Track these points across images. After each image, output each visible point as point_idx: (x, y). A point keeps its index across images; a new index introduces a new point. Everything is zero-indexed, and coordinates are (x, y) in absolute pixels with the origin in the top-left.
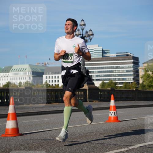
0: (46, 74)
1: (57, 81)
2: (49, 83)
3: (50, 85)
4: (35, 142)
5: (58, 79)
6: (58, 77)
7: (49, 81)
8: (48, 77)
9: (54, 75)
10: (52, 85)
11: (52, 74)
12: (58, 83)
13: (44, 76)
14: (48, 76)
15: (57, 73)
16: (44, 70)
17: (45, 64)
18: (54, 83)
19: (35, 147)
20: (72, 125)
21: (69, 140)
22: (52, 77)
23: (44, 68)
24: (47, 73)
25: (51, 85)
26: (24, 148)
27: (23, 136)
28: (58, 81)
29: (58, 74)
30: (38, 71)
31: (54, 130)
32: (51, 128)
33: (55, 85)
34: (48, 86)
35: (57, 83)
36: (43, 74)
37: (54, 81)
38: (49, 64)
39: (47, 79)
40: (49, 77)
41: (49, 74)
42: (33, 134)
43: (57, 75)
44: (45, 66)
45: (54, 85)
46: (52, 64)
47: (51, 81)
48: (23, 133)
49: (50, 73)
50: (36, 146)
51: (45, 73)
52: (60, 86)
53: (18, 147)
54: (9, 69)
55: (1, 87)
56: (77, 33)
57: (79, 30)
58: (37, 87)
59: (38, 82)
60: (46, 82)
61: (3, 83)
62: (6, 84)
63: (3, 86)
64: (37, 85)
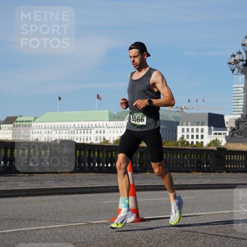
0: (183, 125)
1: (200, 137)
2: (187, 140)
3: (188, 142)
4: (165, 234)
5: (202, 134)
6: (202, 131)
7: (188, 136)
8: (185, 130)
9: (195, 127)
10: (192, 142)
11: (193, 125)
12: (202, 140)
13: (179, 128)
14: (185, 128)
15: (201, 123)
16: (179, 117)
17: (182, 109)
18: (195, 140)
19: (164, 241)
20: (226, 210)
21: (222, 234)
22: (193, 130)
23: (179, 115)
24: (184, 123)
25: (190, 143)
26: (147, 241)
27: (145, 222)
28: (202, 137)
29: (202, 125)
30: (170, 120)
31: (196, 217)
32: (190, 213)
33: (197, 142)
34: (186, 144)
35: (200, 140)
36: (178, 124)
37: (195, 137)
38: (187, 109)
39: (183, 134)
40: (188, 130)
41: (187, 125)
42: (161, 220)
43: (200, 127)
44: (181, 112)
45: (195, 143)
46: (193, 108)
47: (190, 137)
48: (145, 218)
49: (189, 123)
50: (167, 240)
51: (180, 123)
52: (205, 144)
53: (137, 239)
54: (124, 116)
55: (111, 143)
56: (237, 57)
57: (240, 53)
58: (168, 146)
59: (169, 138)
60: (183, 137)
61: (114, 137)
62: (119, 138)
63: (114, 141)
64: (168, 142)
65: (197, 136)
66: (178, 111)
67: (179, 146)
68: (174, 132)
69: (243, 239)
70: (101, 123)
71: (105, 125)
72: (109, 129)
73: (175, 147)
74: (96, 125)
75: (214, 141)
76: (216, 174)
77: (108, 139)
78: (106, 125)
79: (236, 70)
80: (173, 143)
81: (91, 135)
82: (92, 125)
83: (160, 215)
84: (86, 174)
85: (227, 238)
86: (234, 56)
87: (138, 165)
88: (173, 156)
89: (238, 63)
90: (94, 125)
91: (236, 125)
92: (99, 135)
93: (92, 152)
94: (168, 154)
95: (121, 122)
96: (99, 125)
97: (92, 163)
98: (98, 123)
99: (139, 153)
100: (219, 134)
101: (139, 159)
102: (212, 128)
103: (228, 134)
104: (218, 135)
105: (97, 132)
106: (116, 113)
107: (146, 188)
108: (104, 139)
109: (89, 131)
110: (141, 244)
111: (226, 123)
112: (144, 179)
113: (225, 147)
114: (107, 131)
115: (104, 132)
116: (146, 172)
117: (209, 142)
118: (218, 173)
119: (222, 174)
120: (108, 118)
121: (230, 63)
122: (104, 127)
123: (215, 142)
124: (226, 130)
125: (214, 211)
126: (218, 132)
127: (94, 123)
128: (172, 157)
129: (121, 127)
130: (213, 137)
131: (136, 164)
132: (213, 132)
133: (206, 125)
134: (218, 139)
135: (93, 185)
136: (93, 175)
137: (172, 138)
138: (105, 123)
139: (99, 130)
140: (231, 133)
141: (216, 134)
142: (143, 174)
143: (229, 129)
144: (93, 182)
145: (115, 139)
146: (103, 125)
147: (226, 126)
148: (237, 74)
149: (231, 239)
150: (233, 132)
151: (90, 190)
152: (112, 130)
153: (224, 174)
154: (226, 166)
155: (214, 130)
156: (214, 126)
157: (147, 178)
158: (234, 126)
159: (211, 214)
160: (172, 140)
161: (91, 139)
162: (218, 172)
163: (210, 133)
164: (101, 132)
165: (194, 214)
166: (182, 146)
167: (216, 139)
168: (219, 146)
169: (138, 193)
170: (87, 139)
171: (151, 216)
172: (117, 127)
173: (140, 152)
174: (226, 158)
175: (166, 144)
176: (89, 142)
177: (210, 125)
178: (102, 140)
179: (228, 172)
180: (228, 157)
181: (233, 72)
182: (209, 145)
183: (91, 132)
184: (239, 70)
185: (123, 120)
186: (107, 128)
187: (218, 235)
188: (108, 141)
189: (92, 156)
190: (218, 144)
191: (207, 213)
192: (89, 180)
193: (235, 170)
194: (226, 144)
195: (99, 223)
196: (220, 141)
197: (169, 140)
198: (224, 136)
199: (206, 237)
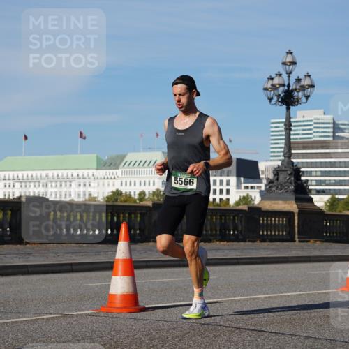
1: (225, 192)
4: (174, 328)
5: (228, 187)
6: (228, 183)
9: (218, 179)
10: (214, 199)
11: (215, 176)
12: (228, 197)
15: (226, 173)
19: (173, 339)
20: (260, 294)
21: (253, 328)
25: (211, 200)
26: (149, 339)
27: (147, 313)
28: (228, 191)
29: (228, 176)
33: (221, 199)
35: (224, 197)
37: (218, 192)
42: (172, 309)
43: (225, 179)
45: (218, 201)
48: (147, 306)
52: (232, 202)
53: (135, 337)
54: (118, 162)
56: (276, 81)
57: (280, 75)
61: (103, 193)
65: (221, 191)
69: (283, 334)
71: (91, 175)
75: (244, 197)
76: (247, 243)
77: (96, 195)
78: (93, 175)
79: (275, 98)
82: (72, 176)
83: (168, 302)
85: (260, 333)
86: (272, 79)
87: (138, 232)
89: (277, 89)
91: (275, 175)
92: (82, 189)
95: (115, 171)
96: (83, 175)
98: (81, 172)
99: (139, 215)
100: (252, 188)
101: (139, 223)
102: (242, 179)
103: (263, 188)
104: (250, 190)
105: (80, 185)
106: (106, 158)
108: (90, 195)
110: (141, 343)
111: (260, 172)
112: (146, 252)
113: (260, 206)
115: (89, 185)
116: (149, 241)
117: (237, 199)
118: (250, 243)
119: (255, 243)
120: (95, 166)
121: (266, 89)
122: (89, 178)
123: (246, 199)
124: (261, 183)
125: (244, 295)
126: (250, 185)
127: (75, 173)
130: (243, 193)
131: (135, 230)
132: (243, 185)
133: (233, 176)
134: (250, 194)
135: (73, 260)
138: (91, 172)
139: (82, 181)
140: (268, 187)
141: (247, 188)
142: (145, 244)
143: (265, 181)
144: (74, 256)
145: (106, 195)
146: (88, 175)
147: (261, 176)
148: (275, 104)
149: (266, 334)
150: (271, 185)
151: (70, 267)
152: (101, 182)
153: (258, 243)
154: (261, 233)
155: (244, 183)
156: (244, 177)
157: (151, 251)
158: (271, 176)
159: (239, 300)
162: (249, 241)
163: (238, 186)
164: (85, 185)
165: (215, 300)
167: (248, 195)
168: (251, 205)
169: (137, 272)
172: (108, 178)
173: (141, 214)
174: (261, 222)
177: (238, 175)
178: (87, 197)
179: (263, 240)
180: (263, 220)
181: (270, 101)
182: (238, 203)
184: (278, 99)
185: (117, 168)
186: (95, 179)
187: (248, 329)
190: (250, 202)
191: (233, 299)
192: (68, 253)
193: (273, 237)
194: (260, 202)
195: (81, 315)
196: (253, 198)
198: (258, 190)
199: (231, 331)
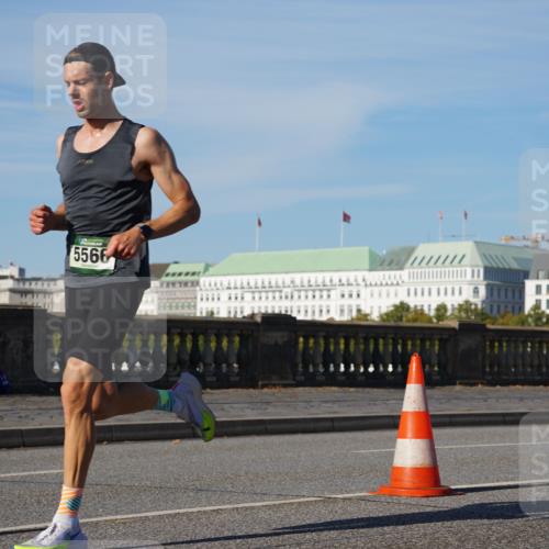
0: (538, 278)
8: (544, 290)
13: (530, 285)
14: (544, 283)
16: (530, 261)
17: (535, 241)
19: (498, 540)
23: (529, 254)
24: (541, 274)
26: (459, 540)
27: (454, 497)
30: (507, 267)
34: (544, 320)
36: (526, 275)
39: (538, 297)
41: (548, 278)
42: (490, 492)
44: (533, 248)
48: (453, 487)
50: (504, 537)
51: (532, 274)
53: (436, 536)
54: (403, 258)
55: (373, 321)
58: (503, 324)
59: (506, 307)
60: (537, 306)
61: (380, 307)
62: (392, 308)
63: (381, 316)
64: (503, 317)
66: (527, 247)
67: (529, 325)
68: (517, 295)
70: (352, 275)
71: (360, 281)
72: (369, 289)
73: (519, 327)
74: (340, 281)
77: (368, 311)
78: (364, 280)
80: (516, 318)
81: (328, 303)
82: (331, 281)
83: (487, 480)
84: (320, 389)
87: (436, 368)
88: (516, 347)
90: (336, 281)
92: (346, 302)
93: (332, 340)
94: (505, 344)
95: (398, 273)
96: (348, 280)
97: (332, 365)
98: (344, 276)
99: (437, 343)
101: (439, 355)
105: (343, 296)
106: (384, 252)
107: (454, 419)
108: (359, 311)
109: (325, 294)
110: (447, 545)
112: (449, 400)
114: (365, 292)
115: (358, 295)
116: (454, 384)
120: (366, 265)
122: (358, 285)
127: (336, 276)
128: (513, 350)
129: (398, 284)
131: (432, 366)
135: (335, 413)
136: (334, 392)
137: (513, 308)
138: (360, 275)
139: (346, 290)
142: (447, 388)
144: (336, 407)
145: (384, 310)
146: (356, 280)
151: (328, 424)
152: (376, 290)
157: (457, 398)
160: (513, 312)
161: (328, 311)
164: (351, 296)
166: (537, 325)
169: (435, 432)
170: (321, 311)
171: (467, 483)
172: (387, 284)
173: (440, 340)
175: (501, 321)
176: (324, 318)
178: (354, 314)
183: (329, 296)
185: (401, 268)
186: (366, 285)
188: (366, 315)
189: (332, 348)
192: (326, 402)
195: (350, 499)
197: (506, 312)
